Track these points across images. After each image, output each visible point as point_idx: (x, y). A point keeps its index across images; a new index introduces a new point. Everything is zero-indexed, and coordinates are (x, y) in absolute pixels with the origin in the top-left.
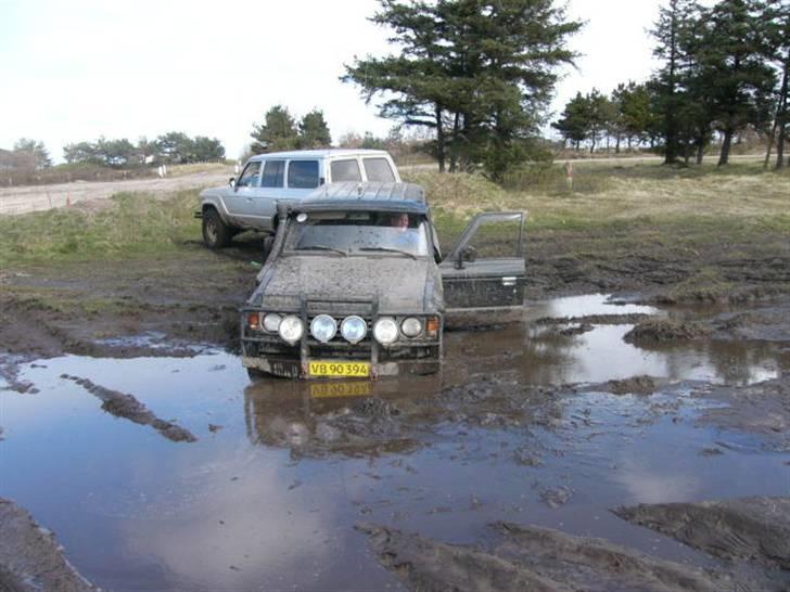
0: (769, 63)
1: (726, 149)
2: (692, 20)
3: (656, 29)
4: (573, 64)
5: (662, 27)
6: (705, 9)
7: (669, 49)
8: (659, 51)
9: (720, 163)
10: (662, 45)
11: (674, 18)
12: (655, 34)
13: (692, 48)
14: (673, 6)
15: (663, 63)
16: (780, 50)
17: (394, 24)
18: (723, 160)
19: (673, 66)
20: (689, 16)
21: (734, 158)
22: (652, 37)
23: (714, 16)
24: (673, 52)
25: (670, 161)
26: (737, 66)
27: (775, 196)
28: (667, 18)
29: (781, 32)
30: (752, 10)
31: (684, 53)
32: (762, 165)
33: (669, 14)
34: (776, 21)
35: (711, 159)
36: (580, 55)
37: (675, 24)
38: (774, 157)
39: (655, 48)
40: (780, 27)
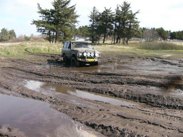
0: (112, 24)
1: (104, 40)
2: (97, 15)
3: (90, 16)
4: (78, 23)
5: (91, 16)
6: (100, 13)
7: (92, 20)
8: (91, 21)
9: (103, 43)
10: (91, 19)
11: (94, 14)
12: (90, 17)
13: (97, 20)
14: (94, 12)
15: (91, 23)
16: (114, 22)
17: (42, 13)
18: (103, 42)
19: (93, 24)
20: (97, 14)
21: (105, 42)
22: (89, 18)
23: (102, 14)
24: (93, 21)
25: (93, 42)
26: (106, 24)
27: (116, 48)
28: (92, 14)
29: (114, 19)
30: (109, 14)
31: (96, 21)
32: (111, 43)
33: (93, 13)
34: (113, 16)
35: (101, 42)
36: (79, 22)
37: (94, 16)
38: (113, 42)
39: (90, 20)
40: (114, 18)
